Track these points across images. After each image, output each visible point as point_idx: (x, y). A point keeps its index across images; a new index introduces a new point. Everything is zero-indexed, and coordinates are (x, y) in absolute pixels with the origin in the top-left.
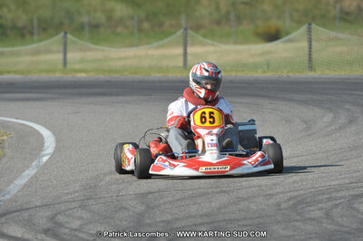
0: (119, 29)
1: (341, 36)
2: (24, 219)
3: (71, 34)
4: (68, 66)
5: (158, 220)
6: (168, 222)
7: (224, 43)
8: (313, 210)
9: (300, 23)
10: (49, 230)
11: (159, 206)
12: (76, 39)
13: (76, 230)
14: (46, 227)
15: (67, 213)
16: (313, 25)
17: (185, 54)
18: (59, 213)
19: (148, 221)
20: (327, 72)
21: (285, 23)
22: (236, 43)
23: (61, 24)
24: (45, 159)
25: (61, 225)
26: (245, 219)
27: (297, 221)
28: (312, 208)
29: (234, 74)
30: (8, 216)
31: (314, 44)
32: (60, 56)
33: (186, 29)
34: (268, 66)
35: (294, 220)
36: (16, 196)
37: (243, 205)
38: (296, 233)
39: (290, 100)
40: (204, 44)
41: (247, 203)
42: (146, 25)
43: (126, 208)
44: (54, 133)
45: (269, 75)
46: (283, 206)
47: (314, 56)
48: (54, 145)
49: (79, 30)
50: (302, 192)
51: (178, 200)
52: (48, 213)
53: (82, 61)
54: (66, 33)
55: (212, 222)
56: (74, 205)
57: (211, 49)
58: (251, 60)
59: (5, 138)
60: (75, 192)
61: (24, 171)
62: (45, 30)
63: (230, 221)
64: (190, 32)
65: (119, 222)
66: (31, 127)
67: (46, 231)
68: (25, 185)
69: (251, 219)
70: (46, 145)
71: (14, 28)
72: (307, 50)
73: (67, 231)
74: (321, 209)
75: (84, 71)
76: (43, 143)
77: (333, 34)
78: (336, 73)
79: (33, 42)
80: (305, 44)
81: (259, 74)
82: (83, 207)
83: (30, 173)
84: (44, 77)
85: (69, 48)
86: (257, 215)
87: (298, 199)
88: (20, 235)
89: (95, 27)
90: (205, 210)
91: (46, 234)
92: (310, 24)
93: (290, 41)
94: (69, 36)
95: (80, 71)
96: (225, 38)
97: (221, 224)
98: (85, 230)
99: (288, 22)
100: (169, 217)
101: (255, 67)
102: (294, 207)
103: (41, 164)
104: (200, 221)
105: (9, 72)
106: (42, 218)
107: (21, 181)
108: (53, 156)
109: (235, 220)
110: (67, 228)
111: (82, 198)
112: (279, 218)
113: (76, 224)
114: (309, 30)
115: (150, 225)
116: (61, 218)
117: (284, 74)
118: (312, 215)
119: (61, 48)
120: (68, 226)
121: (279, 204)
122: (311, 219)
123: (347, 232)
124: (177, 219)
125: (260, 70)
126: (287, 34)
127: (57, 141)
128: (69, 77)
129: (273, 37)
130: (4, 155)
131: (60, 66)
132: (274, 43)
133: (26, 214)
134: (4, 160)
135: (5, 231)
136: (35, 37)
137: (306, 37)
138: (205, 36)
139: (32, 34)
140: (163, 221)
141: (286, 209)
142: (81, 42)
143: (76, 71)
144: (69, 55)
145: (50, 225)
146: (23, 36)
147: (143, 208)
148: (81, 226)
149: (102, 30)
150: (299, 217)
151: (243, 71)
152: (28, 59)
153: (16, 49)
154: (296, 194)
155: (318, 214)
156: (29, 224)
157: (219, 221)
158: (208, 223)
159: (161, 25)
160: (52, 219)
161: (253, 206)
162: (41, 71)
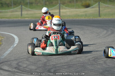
0: (39, 4)
1: (109, 6)
2: (8, 64)
3: (24, 6)
4: (23, 16)
5: (51, 64)
6: (54, 65)
7: (72, 8)
8: (100, 61)
9: (96, 2)
10: (16, 67)
11: (52, 60)
12: (25, 7)
13: (25, 67)
14: (15, 67)
15: (22, 62)
16: (100, 3)
17: (60, 12)
18: (20, 62)
19: (48, 65)
20: (105, 17)
21: (91, 2)
22: (76, 8)
23: (21, 2)
24: (15, 45)
25: (20, 66)
26: (79, 64)
27: (95, 64)
28: (100, 60)
29: (75, 18)
30: (3, 63)
31: (100, 9)
32: (20, 13)
33: (60, 4)
34: (86, 15)
35: (94, 64)
36: (6, 57)
37: (78, 59)
38: (95, 68)
39: (93, 26)
40: (66, 9)
41: (79, 59)
42: (47, 3)
43: (41, 61)
44: (18, 37)
45: (87, 18)
46: (91, 60)
47: (101, 12)
48: (18, 41)
49: (26, 4)
50: (97, 55)
51: (57, 58)
52: (16, 62)
53: (27, 14)
54: (22, 5)
55: (68, 65)
56: (25, 59)
57: (68, 10)
58: (81, 14)
59: (3, 38)
60: (25, 56)
61: (9, 49)
62: (15, 4)
63: (74, 64)
64: (61, 5)
65: (38, 65)
66: (11, 35)
67: (16, 68)
68: (9, 53)
69: (81, 64)
70: (16, 41)
71: (6, 4)
72: (98, 10)
73: (22, 68)
74: (103, 60)
75: (28, 17)
76: (15, 40)
77: (107, 5)
78: (108, 18)
79: (11, 8)
80: (98, 9)
81: (83, 18)
82: (27, 60)
83: (11, 49)
84: (15, 19)
85: (23, 10)
86: (82, 62)
87: (95, 57)
88: (7, 69)
89: (31, 3)
90: (66, 61)
91: (15, 69)
92: (99, 2)
93: (93, 8)
94: (23, 6)
95: (26, 17)
96: (72, 7)
97: (71, 65)
98: (28, 68)
99: (92, 2)
100: (55, 63)
101: (82, 16)
102: (94, 60)
103: (14, 47)
104: (64, 64)
105: (4, 18)
106: (14, 64)
107: (8, 52)
108: (18, 44)
109: (75, 64)
110: (22, 67)
111: (27, 57)
112: (89, 63)
113: (25, 66)
114: (99, 4)
115: (48, 66)
116: (20, 64)
117: (91, 18)
118: (100, 62)
119: (20, 10)
120: (22, 66)
121: (89, 59)
122: (99, 64)
123: (111, 68)
124: (57, 64)
125: (83, 17)
126: (92, 5)
127: (19, 40)
128: (23, 19)
129: (87, 6)
130: (2, 44)
131: (20, 16)
132: (88, 8)
133: (9, 63)
134: (2, 46)
135: (2, 68)
136: (12, 7)
137: (98, 6)
138: (66, 6)
139: (11, 6)
140: (53, 65)
141: (91, 61)
142: (27, 8)
143: (25, 17)
144: (23, 13)
145: (17, 66)
146: (8, 6)
147: (46, 61)
148: (27, 66)
149: (34, 5)
150: (96, 63)
151: (78, 17)
152: (10, 14)
153: (6, 10)
154: (95, 56)
155: (102, 62)
156: (10, 65)
157: (70, 65)
158: (67, 65)
159: (52, 3)
160: (17, 64)
161: (81, 60)
162: (14, 17)
